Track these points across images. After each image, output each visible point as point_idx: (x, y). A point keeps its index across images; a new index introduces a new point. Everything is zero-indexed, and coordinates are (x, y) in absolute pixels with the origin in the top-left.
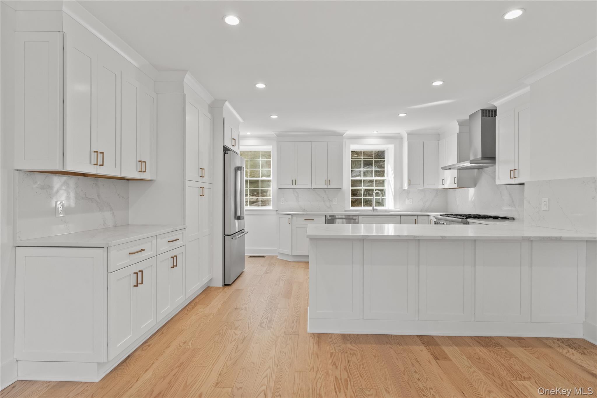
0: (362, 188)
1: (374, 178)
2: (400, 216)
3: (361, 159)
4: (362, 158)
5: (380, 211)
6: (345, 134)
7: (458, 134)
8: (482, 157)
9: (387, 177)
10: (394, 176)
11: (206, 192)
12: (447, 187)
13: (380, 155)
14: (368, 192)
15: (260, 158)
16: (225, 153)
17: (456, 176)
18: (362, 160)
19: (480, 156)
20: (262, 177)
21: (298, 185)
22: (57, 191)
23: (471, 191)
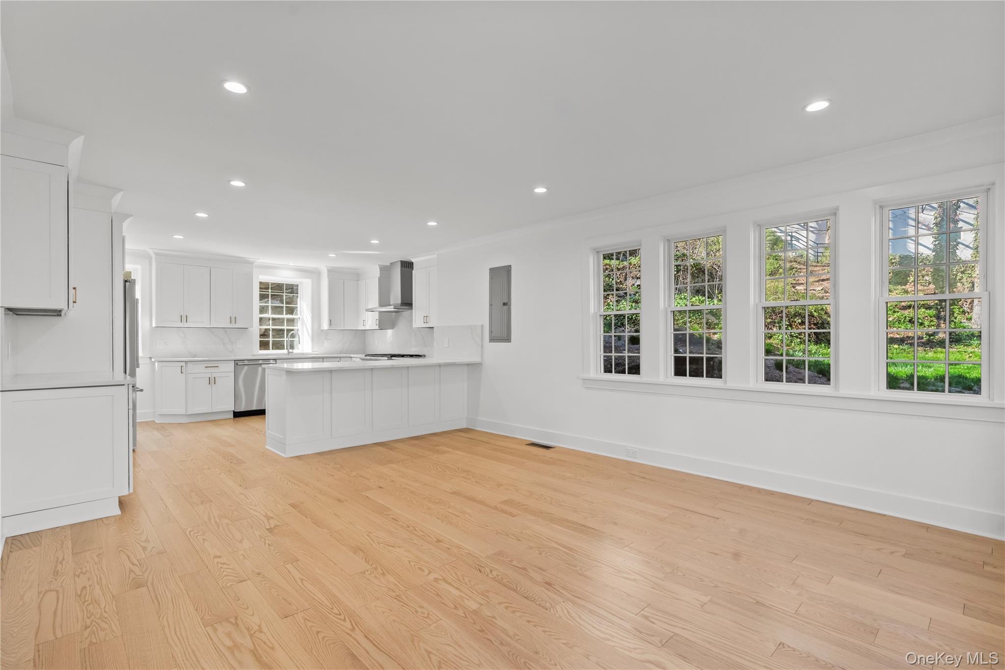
0: (271, 327)
1: (285, 316)
3: (269, 292)
4: (270, 290)
5: (294, 354)
6: (255, 263)
7: (379, 278)
8: (402, 303)
9: (301, 315)
10: (311, 315)
12: (367, 328)
13: (292, 289)
14: (279, 333)
17: (378, 318)
19: (400, 302)
21: (190, 322)
23: (390, 332)
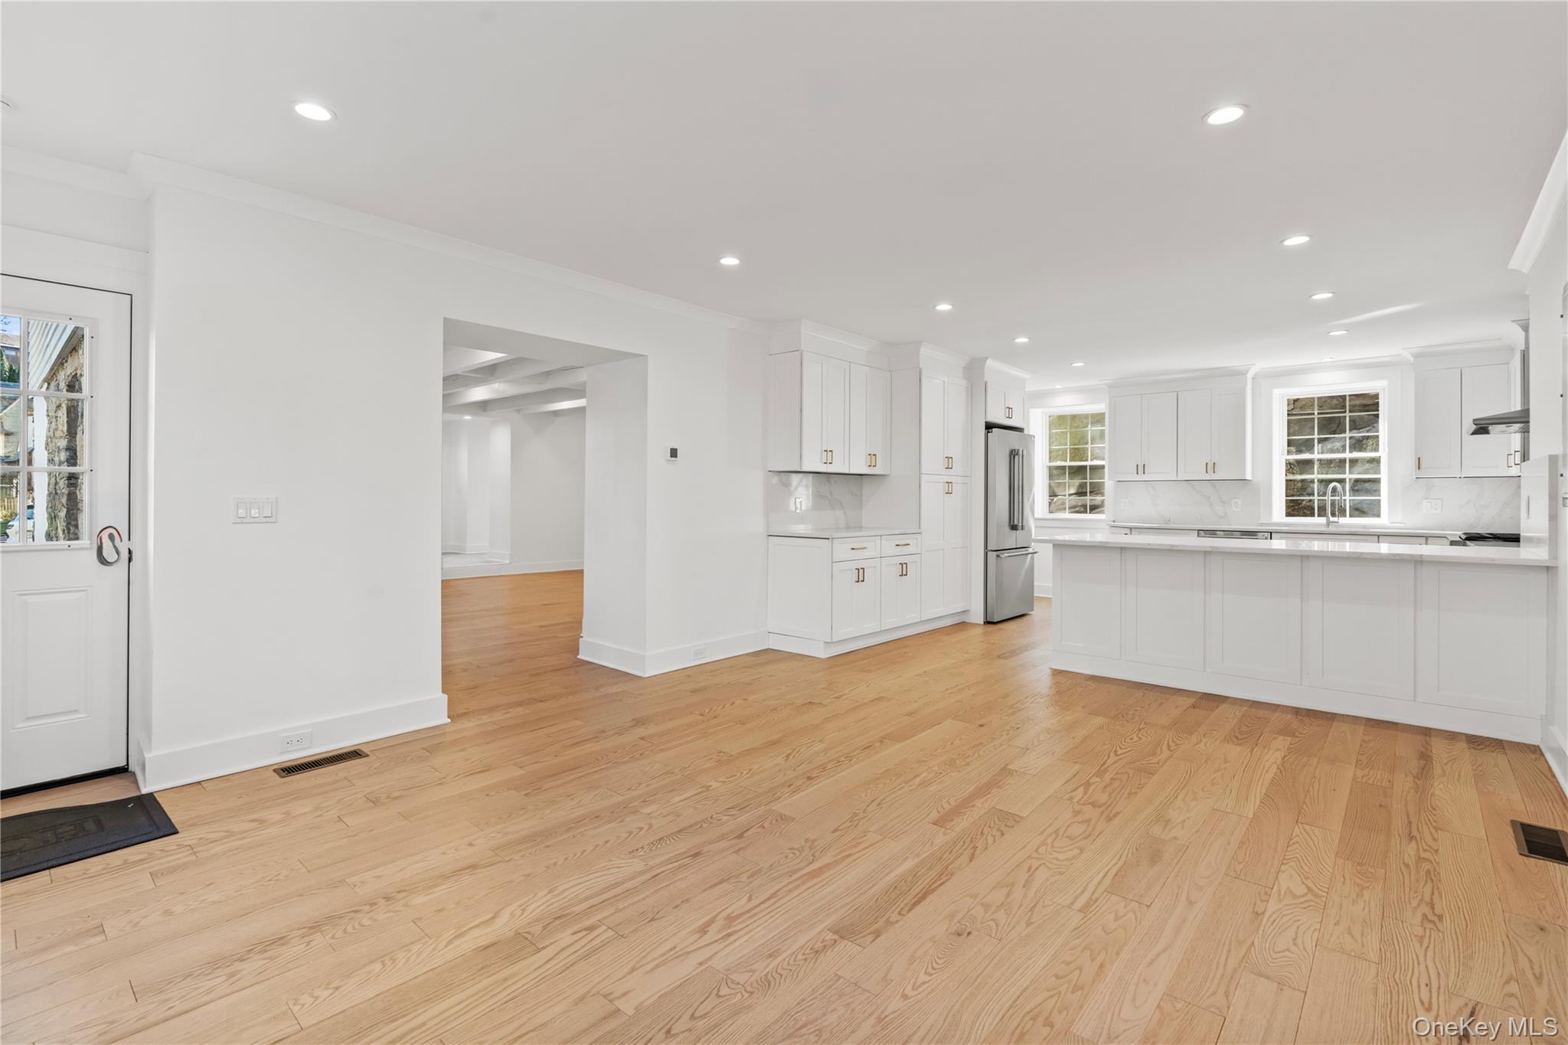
0: (1316, 475)
1: (1348, 455)
2: (1377, 537)
3: (1313, 414)
4: (1316, 412)
5: (1343, 526)
9: (1385, 451)
11: (956, 488)
15: (1089, 426)
16: (988, 432)
18: (1316, 416)
20: (1092, 460)
21: (1149, 473)
22: (796, 488)
